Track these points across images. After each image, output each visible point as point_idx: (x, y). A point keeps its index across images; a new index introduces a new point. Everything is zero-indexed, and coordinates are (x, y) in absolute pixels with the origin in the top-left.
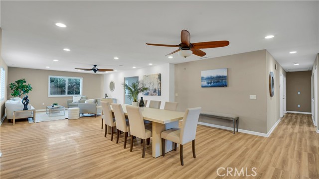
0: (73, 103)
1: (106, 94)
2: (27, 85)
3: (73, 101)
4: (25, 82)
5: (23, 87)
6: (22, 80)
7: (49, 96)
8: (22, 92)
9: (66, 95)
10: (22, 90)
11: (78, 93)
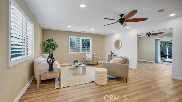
0: (86, 59)
1: (112, 52)
2: (55, 43)
3: (86, 57)
4: (53, 41)
5: (52, 45)
6: (51, 40)
7: (70, 53)
8: (51, 49)
9: (81, 52)
10: (51, 48)
11: (89, 51)
